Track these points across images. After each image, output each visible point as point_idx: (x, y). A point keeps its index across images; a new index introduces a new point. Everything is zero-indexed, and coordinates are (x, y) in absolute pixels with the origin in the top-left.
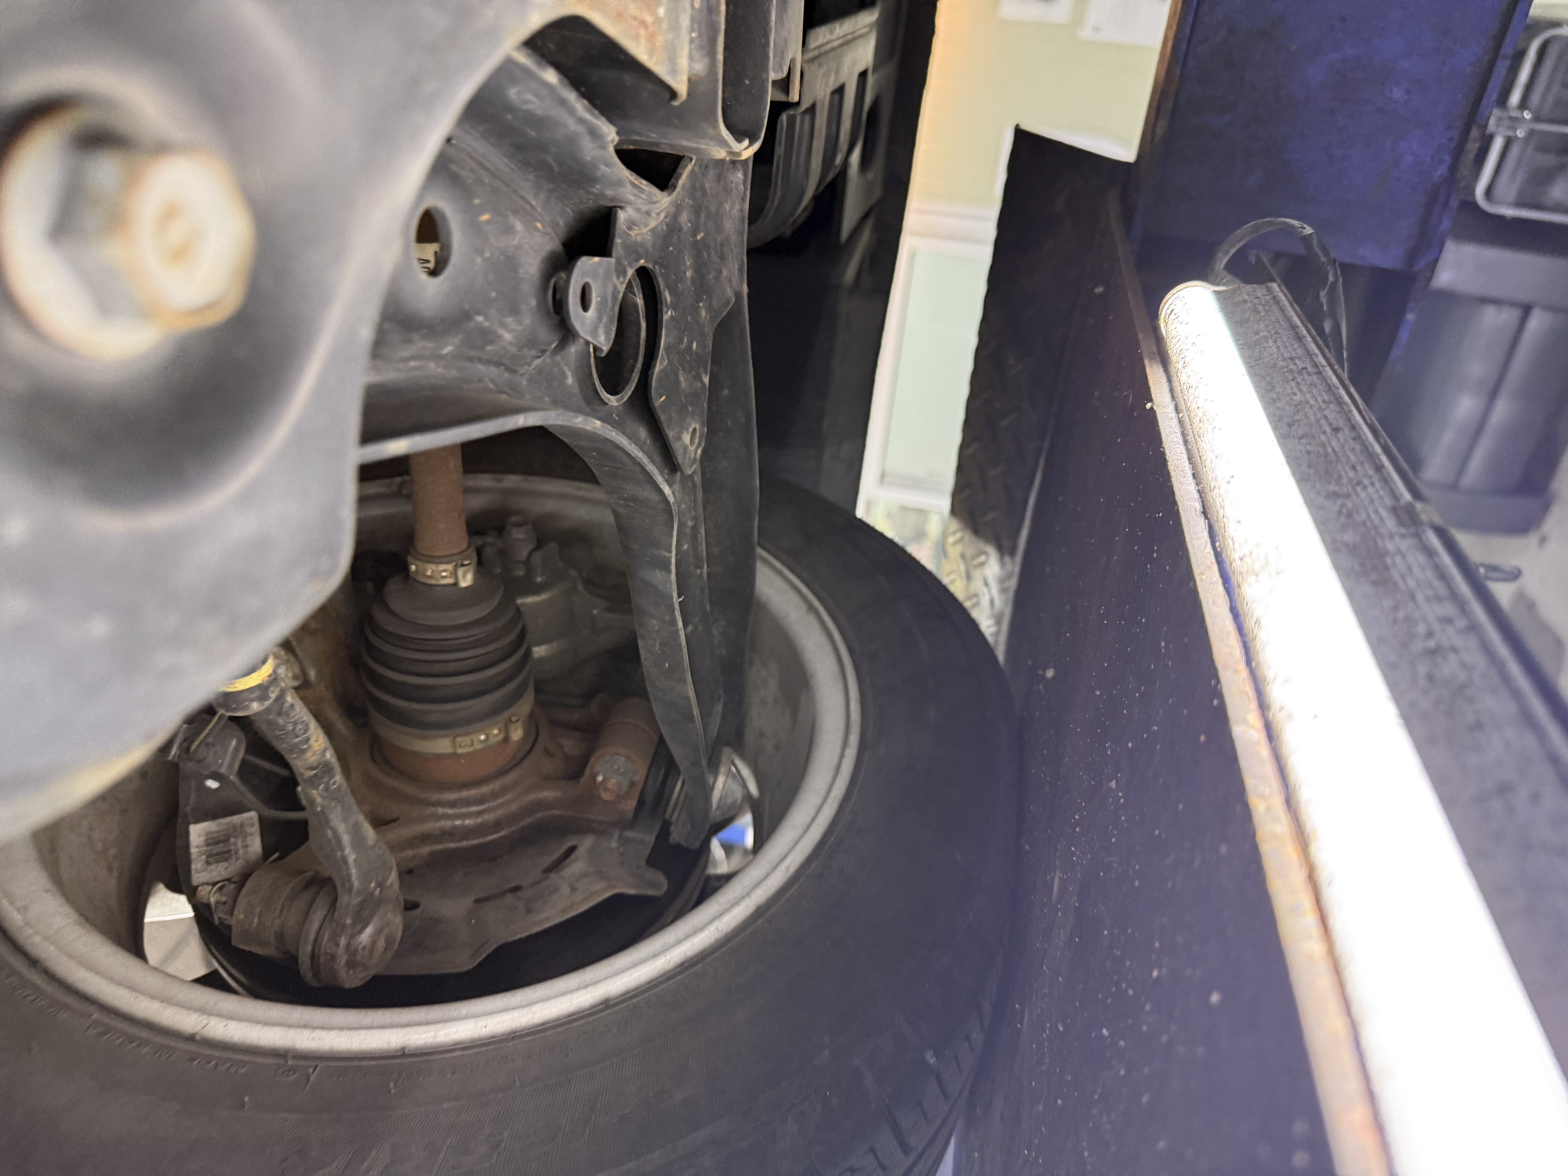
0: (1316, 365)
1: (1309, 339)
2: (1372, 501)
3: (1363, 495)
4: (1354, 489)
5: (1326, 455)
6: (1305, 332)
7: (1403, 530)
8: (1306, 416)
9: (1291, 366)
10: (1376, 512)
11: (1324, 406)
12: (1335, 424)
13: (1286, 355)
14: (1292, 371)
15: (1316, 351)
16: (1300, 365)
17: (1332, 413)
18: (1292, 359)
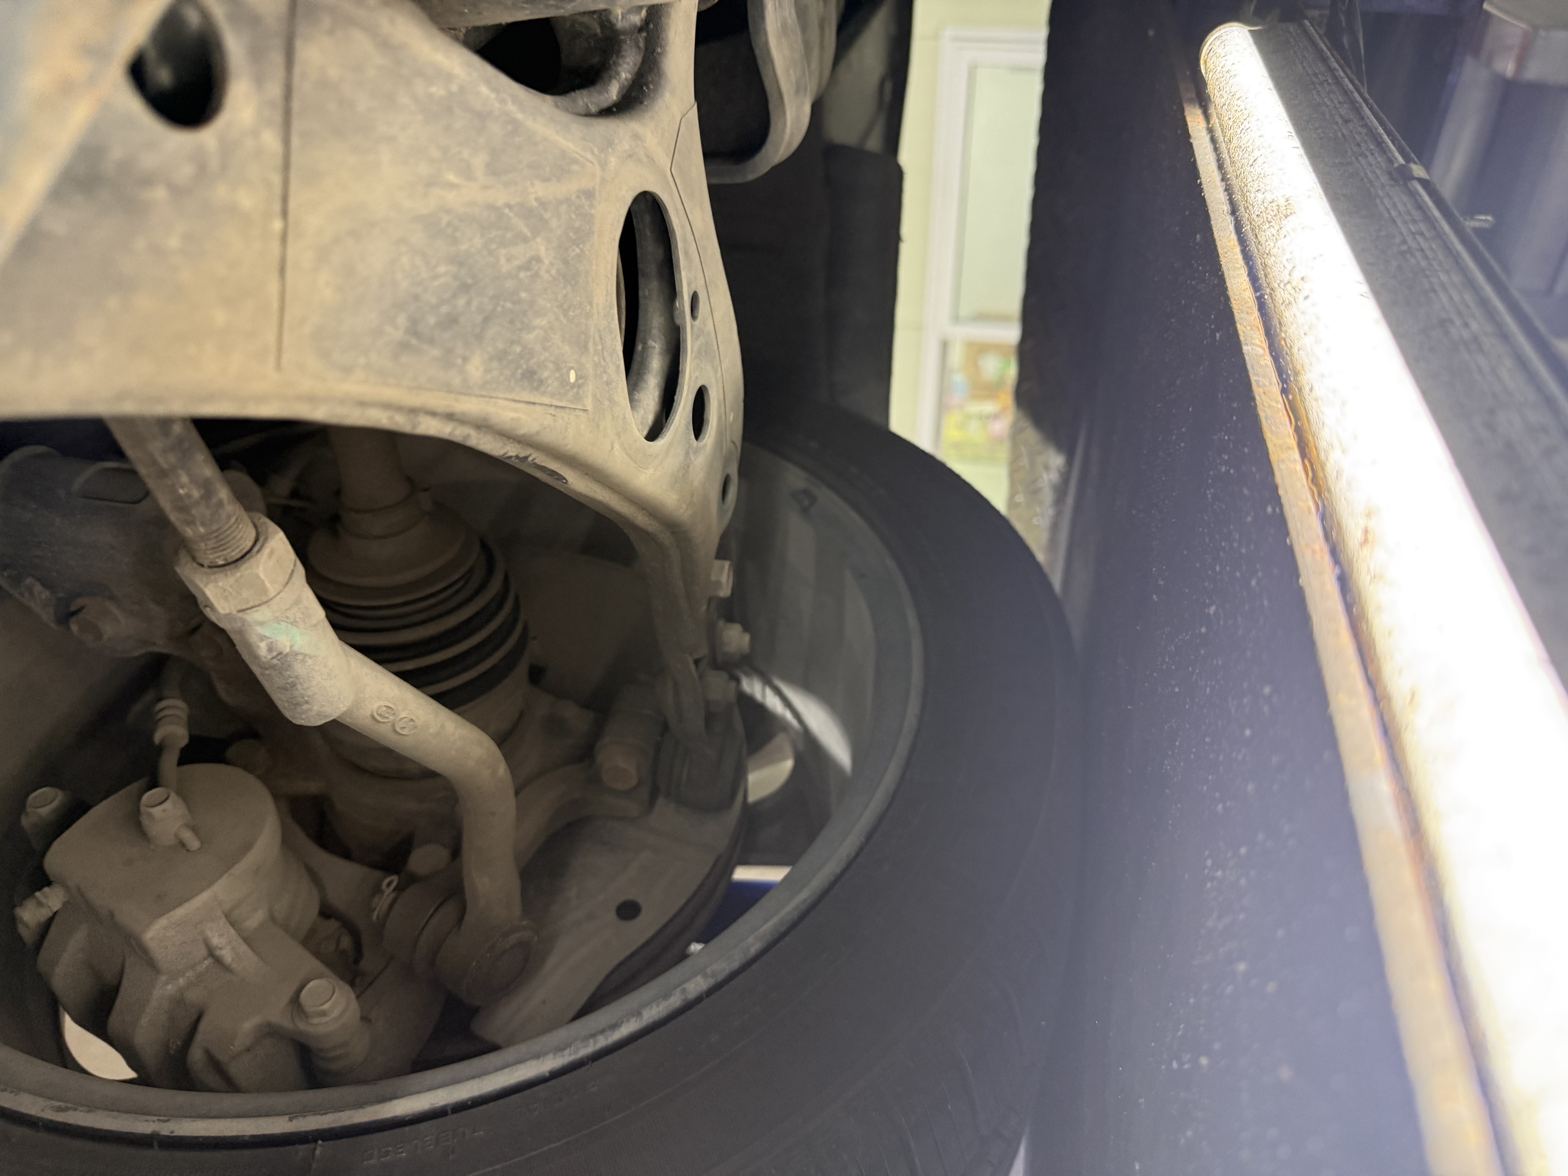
0: (1335, 78)
1: (1332, 59)
2: (1370, 166)
3: (1363, 162)
4: (1356, 159)
6: (1329, 55)
7: (1393, 183)
9: (1314, 80)
10: (1373, 173)
12: (1346, 117)
13: (1311, 72)
14: (1313, 83)
15: (1337, 67)
16: (1322, 78)
17: (1345, 110)
18: (1315, 75)
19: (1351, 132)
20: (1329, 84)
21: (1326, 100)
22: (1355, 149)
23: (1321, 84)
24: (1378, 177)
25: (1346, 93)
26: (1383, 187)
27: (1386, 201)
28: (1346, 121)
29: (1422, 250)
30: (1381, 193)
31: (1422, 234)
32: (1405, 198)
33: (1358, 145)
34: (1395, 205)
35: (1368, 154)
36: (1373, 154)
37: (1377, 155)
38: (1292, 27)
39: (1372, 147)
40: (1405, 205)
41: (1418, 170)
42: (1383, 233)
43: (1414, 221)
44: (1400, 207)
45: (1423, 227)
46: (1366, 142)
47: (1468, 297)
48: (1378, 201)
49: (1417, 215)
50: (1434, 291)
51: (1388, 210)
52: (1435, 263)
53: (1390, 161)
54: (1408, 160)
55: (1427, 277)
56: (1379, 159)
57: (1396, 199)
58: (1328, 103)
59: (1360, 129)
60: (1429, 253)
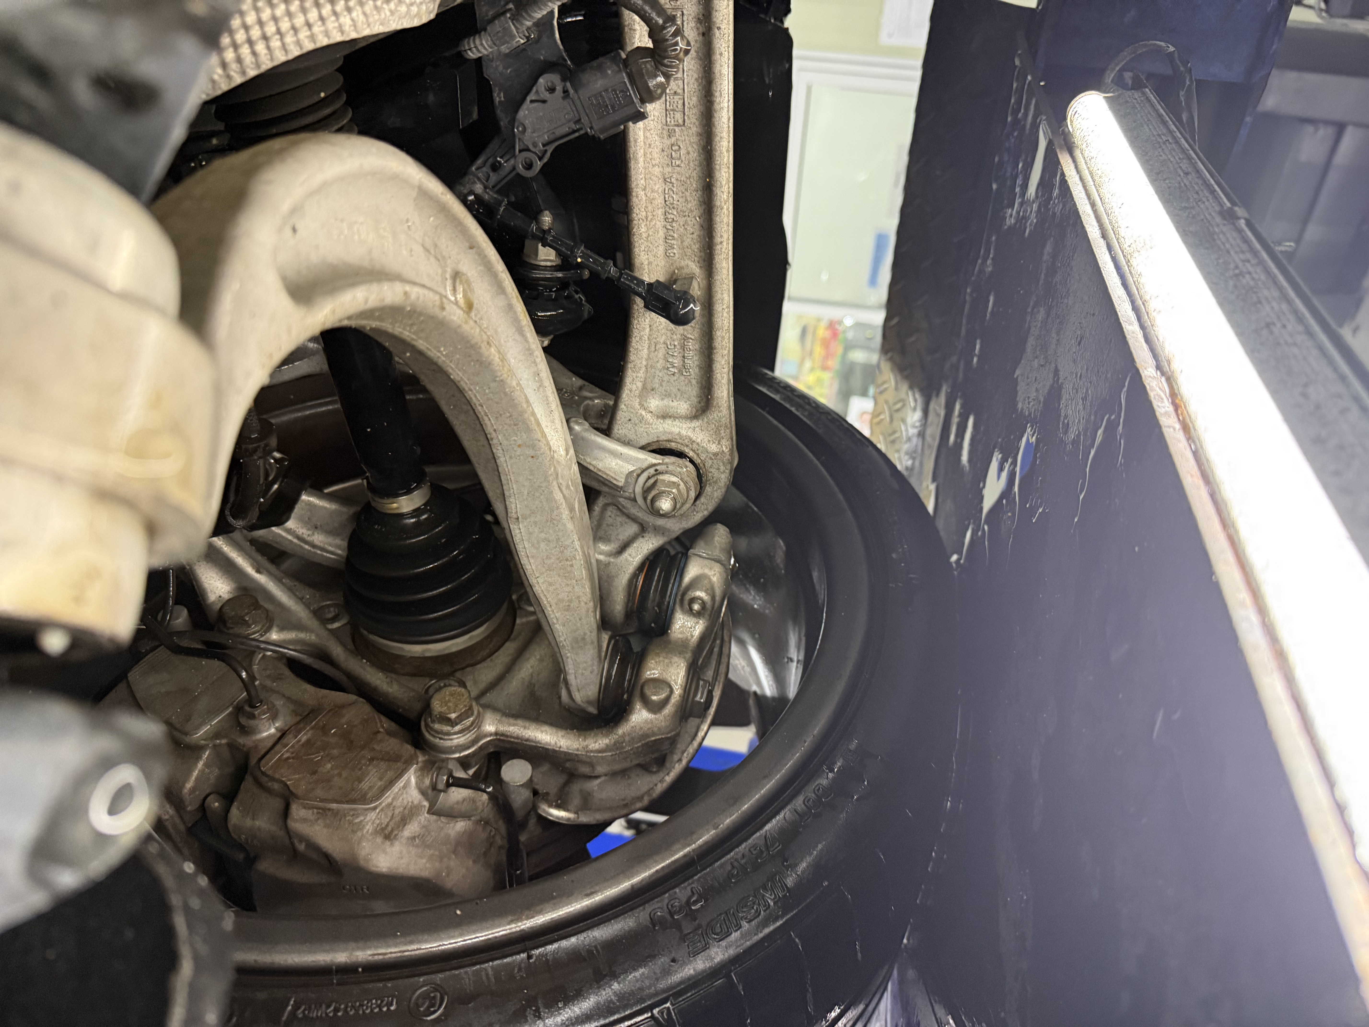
0: (1174, 138)
1: (1171, 123)
2: (1207, 209)
3: (1202, 206)
4: (1197, 204)
5: (1180, 187)
6: (1168, 119)
7: (1225, 222)
8: (1168, 168)
9: (1159, 140)
10: (1210, 214)
11: (1179, 161)
12: (1186, 171)
13: (1155, 133)
14: (1159, 143)
15: (1175, 130)
16: (1164, 138)
17: (1185, 165)
18: (1159, 135)
19: (1191, 183)
20: (1170, 143)
21: (1169, 156)
22: (1196, 196)
23: (1164, 143)
24: (1213, 218)
25: (1183, 151)
26: (1218, 226)
27: (1221, 236)
28: (1187, 174)
29: (1250, 273)
30: (1217, 230)
31: (1248, 261)
32: (1235, 234)
33: (1197, 193)
34: (1228, 240)
35: (1204, 199)
36: (1208, 200)
37: (1211, 201)
38: (1137, 94)
39: (1207, 194)
40: (1235, 239)
41: (1240, 211)
42: (1220, 261)
43: (1243, 252)
44: (1231, 240)
45: (1249, 256)
46: (1202, 190)
47: (1284, 306)
48: (1216, 237)
49: (1244, 247)
50: (1260, 302)
51: (1224, 244)
52: (1259, 283)
53: (1221, 205)
54: (1233, 203)
55: (1256, 293)
56: (1214, 205)
57: (1228, 235)
58: (1172, 159)
59: (1197, 180)
60: (1255, 276)
